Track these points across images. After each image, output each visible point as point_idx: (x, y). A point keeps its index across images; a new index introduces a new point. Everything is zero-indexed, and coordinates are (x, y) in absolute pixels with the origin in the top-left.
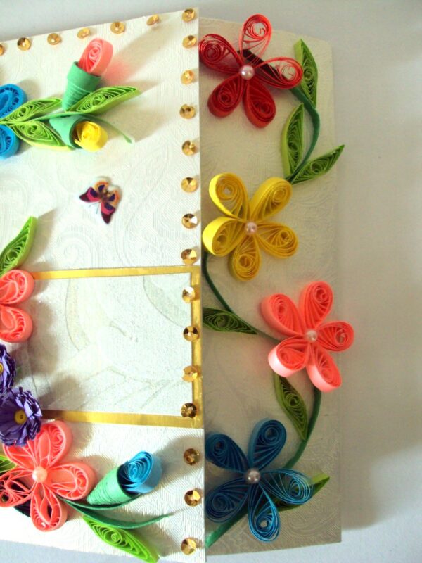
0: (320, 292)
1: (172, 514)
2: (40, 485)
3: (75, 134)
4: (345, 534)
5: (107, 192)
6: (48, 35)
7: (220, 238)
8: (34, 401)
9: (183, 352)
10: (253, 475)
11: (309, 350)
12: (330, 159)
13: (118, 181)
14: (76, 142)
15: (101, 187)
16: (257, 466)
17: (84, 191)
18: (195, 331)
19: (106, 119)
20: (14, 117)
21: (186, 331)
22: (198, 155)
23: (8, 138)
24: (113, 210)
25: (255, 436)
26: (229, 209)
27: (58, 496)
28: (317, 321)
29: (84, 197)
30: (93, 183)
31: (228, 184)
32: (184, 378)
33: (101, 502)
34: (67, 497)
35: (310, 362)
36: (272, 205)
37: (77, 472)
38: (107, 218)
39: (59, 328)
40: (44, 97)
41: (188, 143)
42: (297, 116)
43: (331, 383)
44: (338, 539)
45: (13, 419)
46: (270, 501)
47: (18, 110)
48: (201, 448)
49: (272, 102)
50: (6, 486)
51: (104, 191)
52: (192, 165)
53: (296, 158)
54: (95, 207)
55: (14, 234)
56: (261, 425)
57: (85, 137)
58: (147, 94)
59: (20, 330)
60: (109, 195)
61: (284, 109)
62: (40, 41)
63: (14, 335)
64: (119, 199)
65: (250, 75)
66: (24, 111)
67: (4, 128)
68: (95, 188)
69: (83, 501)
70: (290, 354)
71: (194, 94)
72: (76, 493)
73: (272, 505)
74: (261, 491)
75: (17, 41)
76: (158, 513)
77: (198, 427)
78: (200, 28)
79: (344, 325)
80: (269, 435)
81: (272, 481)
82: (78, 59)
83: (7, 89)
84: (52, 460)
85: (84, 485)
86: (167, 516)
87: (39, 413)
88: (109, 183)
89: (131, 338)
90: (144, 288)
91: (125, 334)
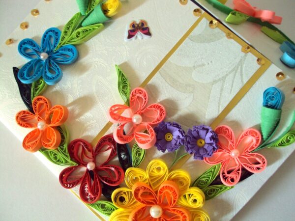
5: (138, 25)
15: (133, 26)
24: (148, 29)
27: (252, 152)
29: (130, 37)
30: (128, 28)
34: (255, 147)
37: (248, 133)
38: (149, 34)
47: (62, 35)
50: (227, 175)
51: (136, 26)
54: (139, 35)
59: (161, 110)
60: (140, 25)
64: (146, 23)
67: (62, 48)
68: (131, 29)
72: (257, 141)
83: (47, 33)
84: (233, 142)
85: (256, 134)
88: (134, 21)
89: (208, 64)
90: (193, 41)
91: (204, 65)
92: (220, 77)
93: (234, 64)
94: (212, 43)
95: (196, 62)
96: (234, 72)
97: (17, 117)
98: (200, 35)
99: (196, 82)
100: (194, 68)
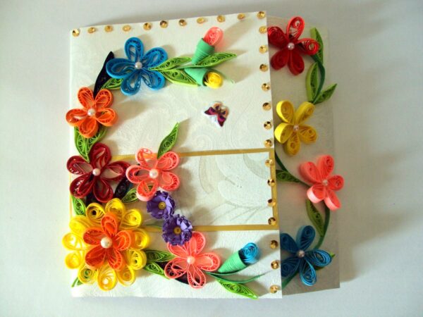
0: (328, 160)
1: (264, 274)
2: (191, 265)
3: (205, 79)
4: (342, 284)
5: (221, 110)
6: (179, 20)
7: (283, 134)
8: (187, 221)
9: (268, 192)
10: (301, 253)
11: (325, 190)
12: (330, 91)
13: (226, 104)
14: (206, 83)
15: (217, 107)
16: (302, 249)
17: (207, 109)
18: (273, 181)
19: (217, 69)
20: (163, 66)
21: (269, 182)
22: (270, 91)
23: (159, 78)
24: (224, 119)
25: (300, 235)
26: (286, 118)
27: (202, 270)
28: (326, 175)
29: (208, 112)
30: (212, 105)
31: (286, 106)
32: (269, 206)
33: (228, 270)
34: (207, 270)
35: (326, 196)
36: (305, 116)
37: (213, 257)
38: (221, 124)
39: (195, 182)
40: (177, 56)
41: (265, 85)
42: (315, 69)
43: (336, 206)
44: (338, 286)
45: (173, 232)
46: (310, 265)
47: (165, 63)
48: (278, 240)
49: (302, 61)
50: (172, 267)
51: (219, 109)
52: (267, 96)
53: (314, 90)
54: (214, 119)
55: (168, 132)
56: (303, 229)
57: (212, 81)
58: (240, 58)
59: (175, 184)
60: (222, 112)
61: (308, 64)
62: (173, 23)
63: (172, 187)
64: (228, 114)
65: (293, 48)
66: (169, 63)
67: (156, 73)
68: (214, 108)
69: (217, 272)
70: (317, 191)
71: (265, 58)
72: (213, 268)
73: (312, 267)
74: (305, 261)
75: (159, 22)
76: (256, 274)
77: (276, 229)
78: (268, 22)
79: (339, 177)
80: (307, 234)
81: (310, 256)
82: (203, 37)
83: (156, 50)
84: (197, 252)
85: (217, 263)
86: (261, 275)
87: (191, 227)
88: (221, 105)
89: (238, 186)
90: (244, 161)
91: (234, 184)
92: (236, 203)
93: (253, 204)
95: (231, 176)
96: (248, 209)
97: (81, 90)
99: (217, 188)
100: (226, 179)
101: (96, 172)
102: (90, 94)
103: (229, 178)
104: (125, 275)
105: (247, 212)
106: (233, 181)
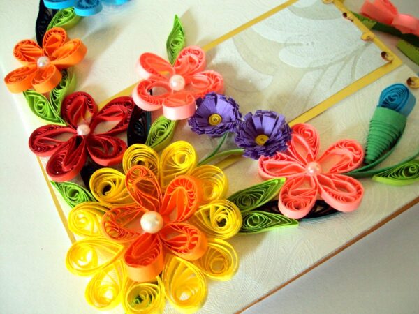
2: (319, 176)
34: (350, 168)
37: (343, 145)
69: (366, 162)
72: (355, 160)
84: (315, 153)
85: (357, 150)
89: (308, 44)
90: (294, 13)
91: (301, 45)
92: (321, 64)
93: (345, 53)
94: (321, 21)
95: (290, 38)
96: (343, 63)
97: (17, 46)
98: (306, 8)
99: (282, 62)
100: (285, 45)
101: (82, 130)
102: (35, 45)
103: (288, 42)
104: (213, 263)
105: (344, 66)
106: (296, 42)
